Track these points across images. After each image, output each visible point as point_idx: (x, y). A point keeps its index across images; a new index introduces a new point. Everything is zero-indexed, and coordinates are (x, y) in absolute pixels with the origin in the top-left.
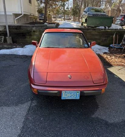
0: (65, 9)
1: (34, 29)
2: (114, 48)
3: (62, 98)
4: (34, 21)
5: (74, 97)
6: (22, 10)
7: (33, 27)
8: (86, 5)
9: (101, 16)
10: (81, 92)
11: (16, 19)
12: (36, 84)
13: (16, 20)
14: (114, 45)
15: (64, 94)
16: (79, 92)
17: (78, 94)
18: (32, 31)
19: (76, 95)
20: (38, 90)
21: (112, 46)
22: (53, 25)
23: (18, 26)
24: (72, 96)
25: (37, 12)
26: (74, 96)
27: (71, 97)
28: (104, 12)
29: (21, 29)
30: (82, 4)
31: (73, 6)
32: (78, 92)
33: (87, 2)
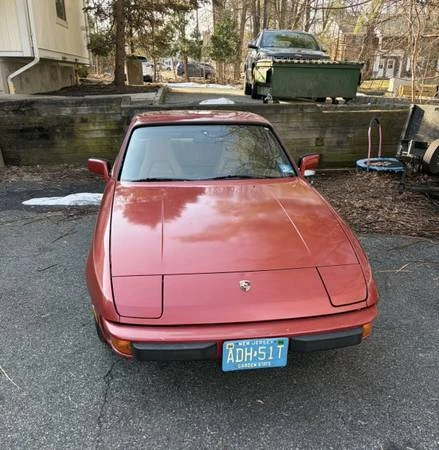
0: (188, 38)
1: (84, 110)
2: (371, 170)
3: (226, 368)
4: (80, 83)
5: (266, 360)
6: (35, 43)
7: (79, 103)
8: (262, 22)
9: (302, 61)
10: (290, 340)
11: (12, 76)
12: (123, 320)
13: (12, 79)
14: (372, 162)
15: (231, 352)
16: (286, 340)
17: (280, 347)
18: (78, 120)
19: (275, 354)
20: (132, 342)
21: (363, 165)
22: (151, 96)
23: (21, 103)
24: (262, 356)
25: (86, 48)
26: (268, 355)
27: (255, 359)
28: (318, 49)
29: (35, 112)
30: (244, 20)
31: (212, 25)
32: (281, 343)
33: (262, 13)
